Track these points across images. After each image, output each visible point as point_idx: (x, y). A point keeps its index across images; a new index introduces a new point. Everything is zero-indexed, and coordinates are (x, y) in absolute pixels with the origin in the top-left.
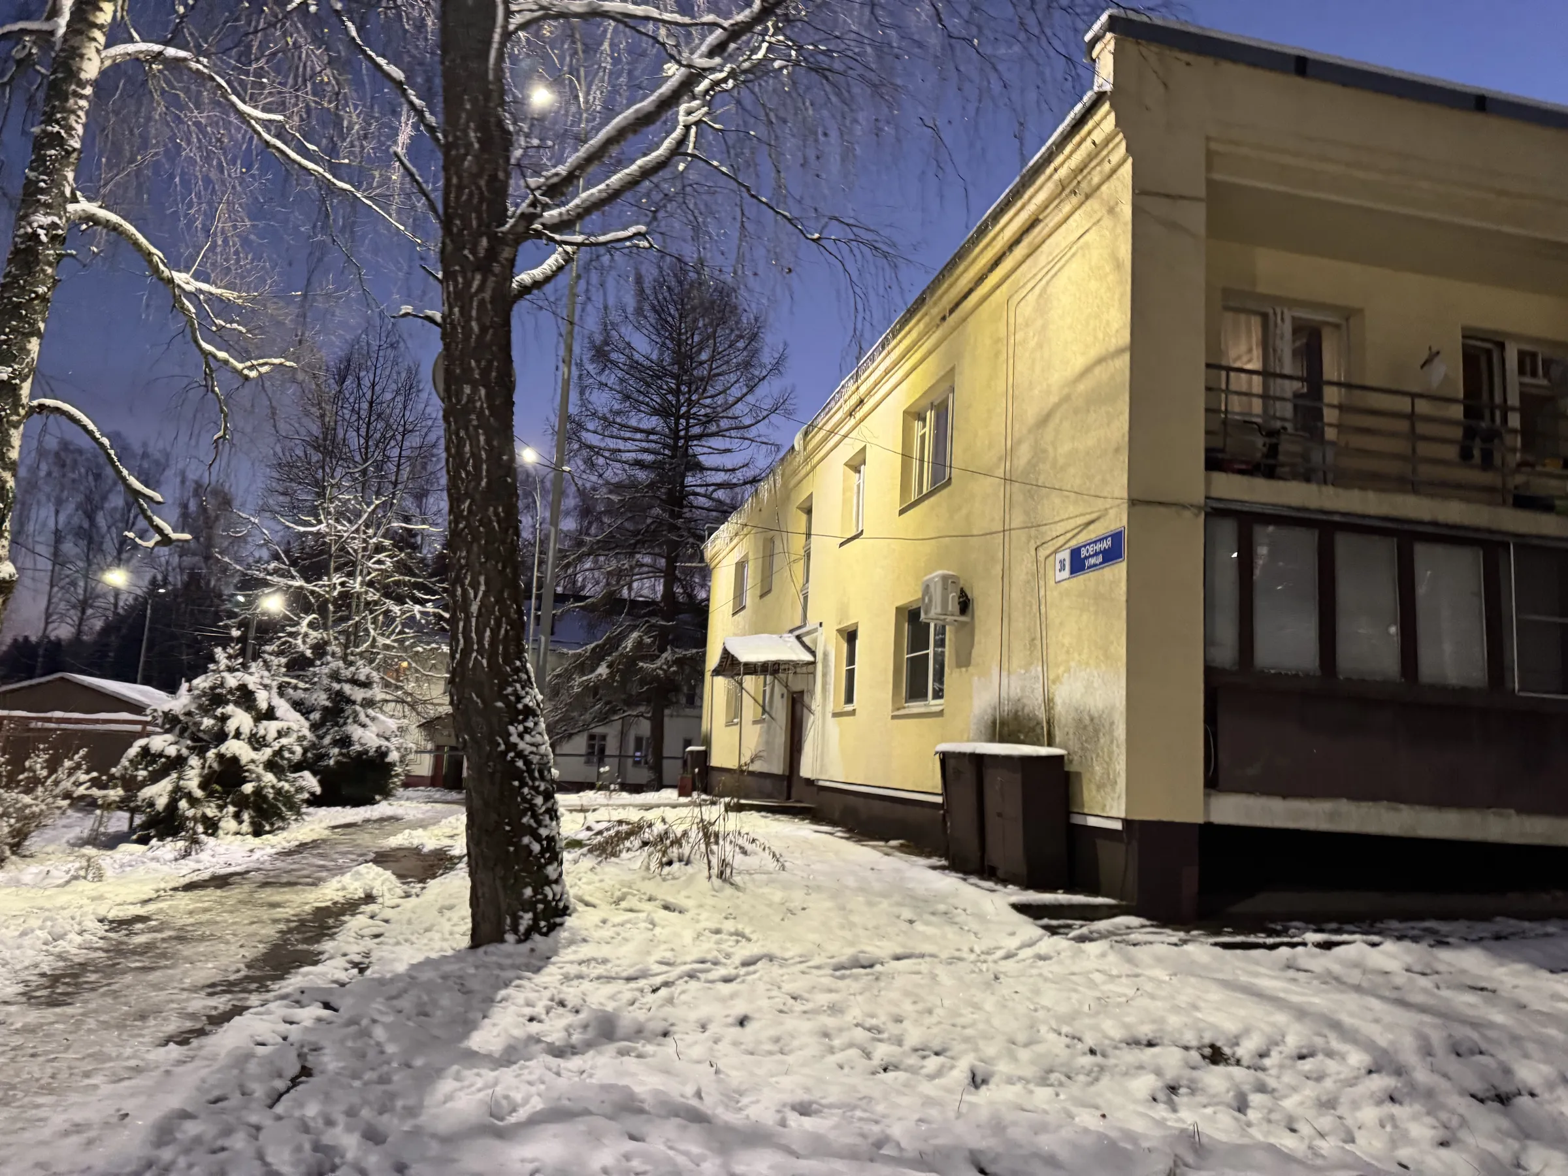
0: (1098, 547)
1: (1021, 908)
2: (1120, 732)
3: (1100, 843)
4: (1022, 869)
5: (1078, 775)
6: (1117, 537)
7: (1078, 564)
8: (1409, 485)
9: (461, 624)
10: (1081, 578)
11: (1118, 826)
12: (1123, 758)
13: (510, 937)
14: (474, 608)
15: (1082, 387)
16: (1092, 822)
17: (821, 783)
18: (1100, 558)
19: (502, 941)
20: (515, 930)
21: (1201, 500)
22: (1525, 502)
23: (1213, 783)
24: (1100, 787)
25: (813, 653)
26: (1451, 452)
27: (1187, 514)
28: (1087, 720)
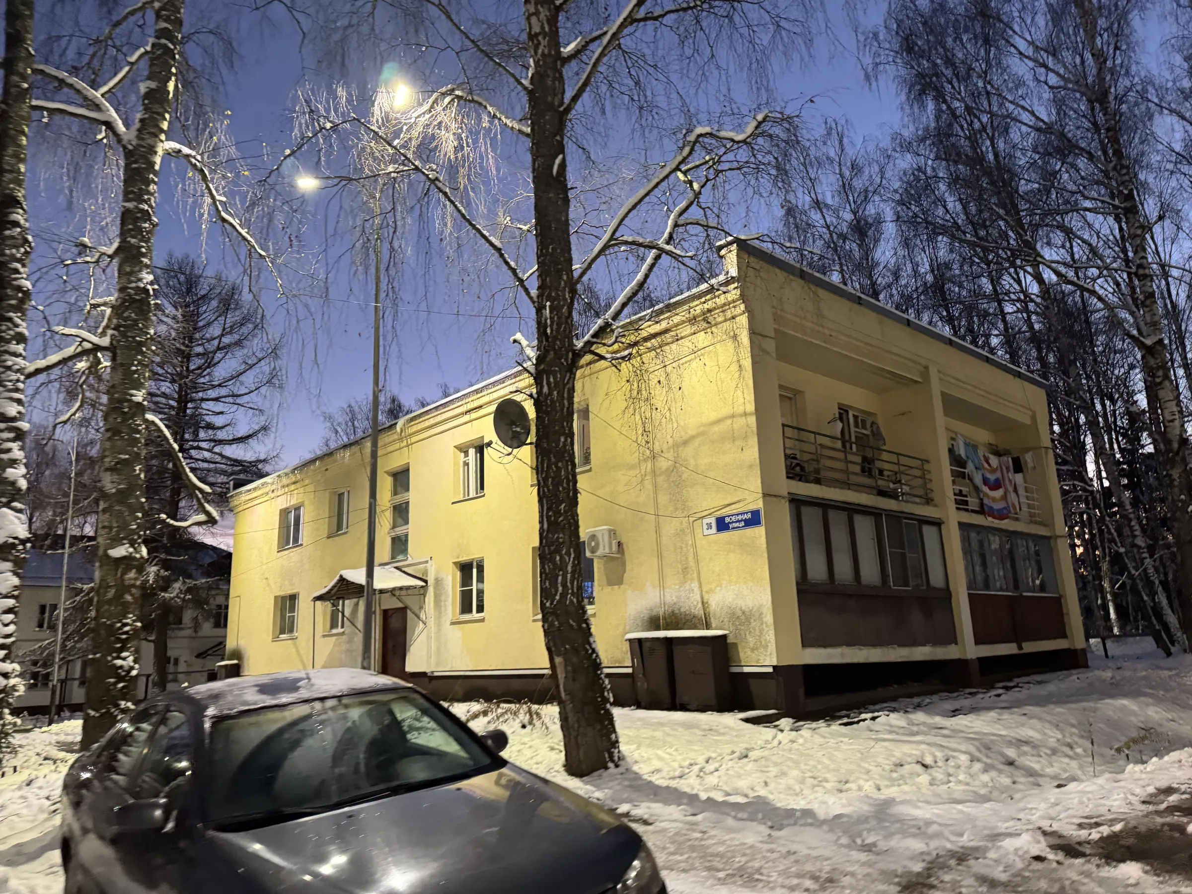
0: (740, 517)
1: (747, 720)
2: (769, 618)
3: (752, 681)
4: (714, 702)
5: (735, 645)
6: (756, 514)
7: (722, 525)
8: (846, 485)
9: (560, 578)
10: (725, 535)
11: (770, 670)
12: (772, 632)
13: (610, 765)
14: (569, 569)
15: (716, 429)
16: (747, 670)
17: (436, 674)
18: (743, 524)
19: (606, 768)
20: (613, 761)
21: (786, 494)
22: (882, 493)
23: (806, 643)
24: (753, 650)
25: (426, 582)
26: (857, 469)
27: (783, 501)
28: (739, 613)
